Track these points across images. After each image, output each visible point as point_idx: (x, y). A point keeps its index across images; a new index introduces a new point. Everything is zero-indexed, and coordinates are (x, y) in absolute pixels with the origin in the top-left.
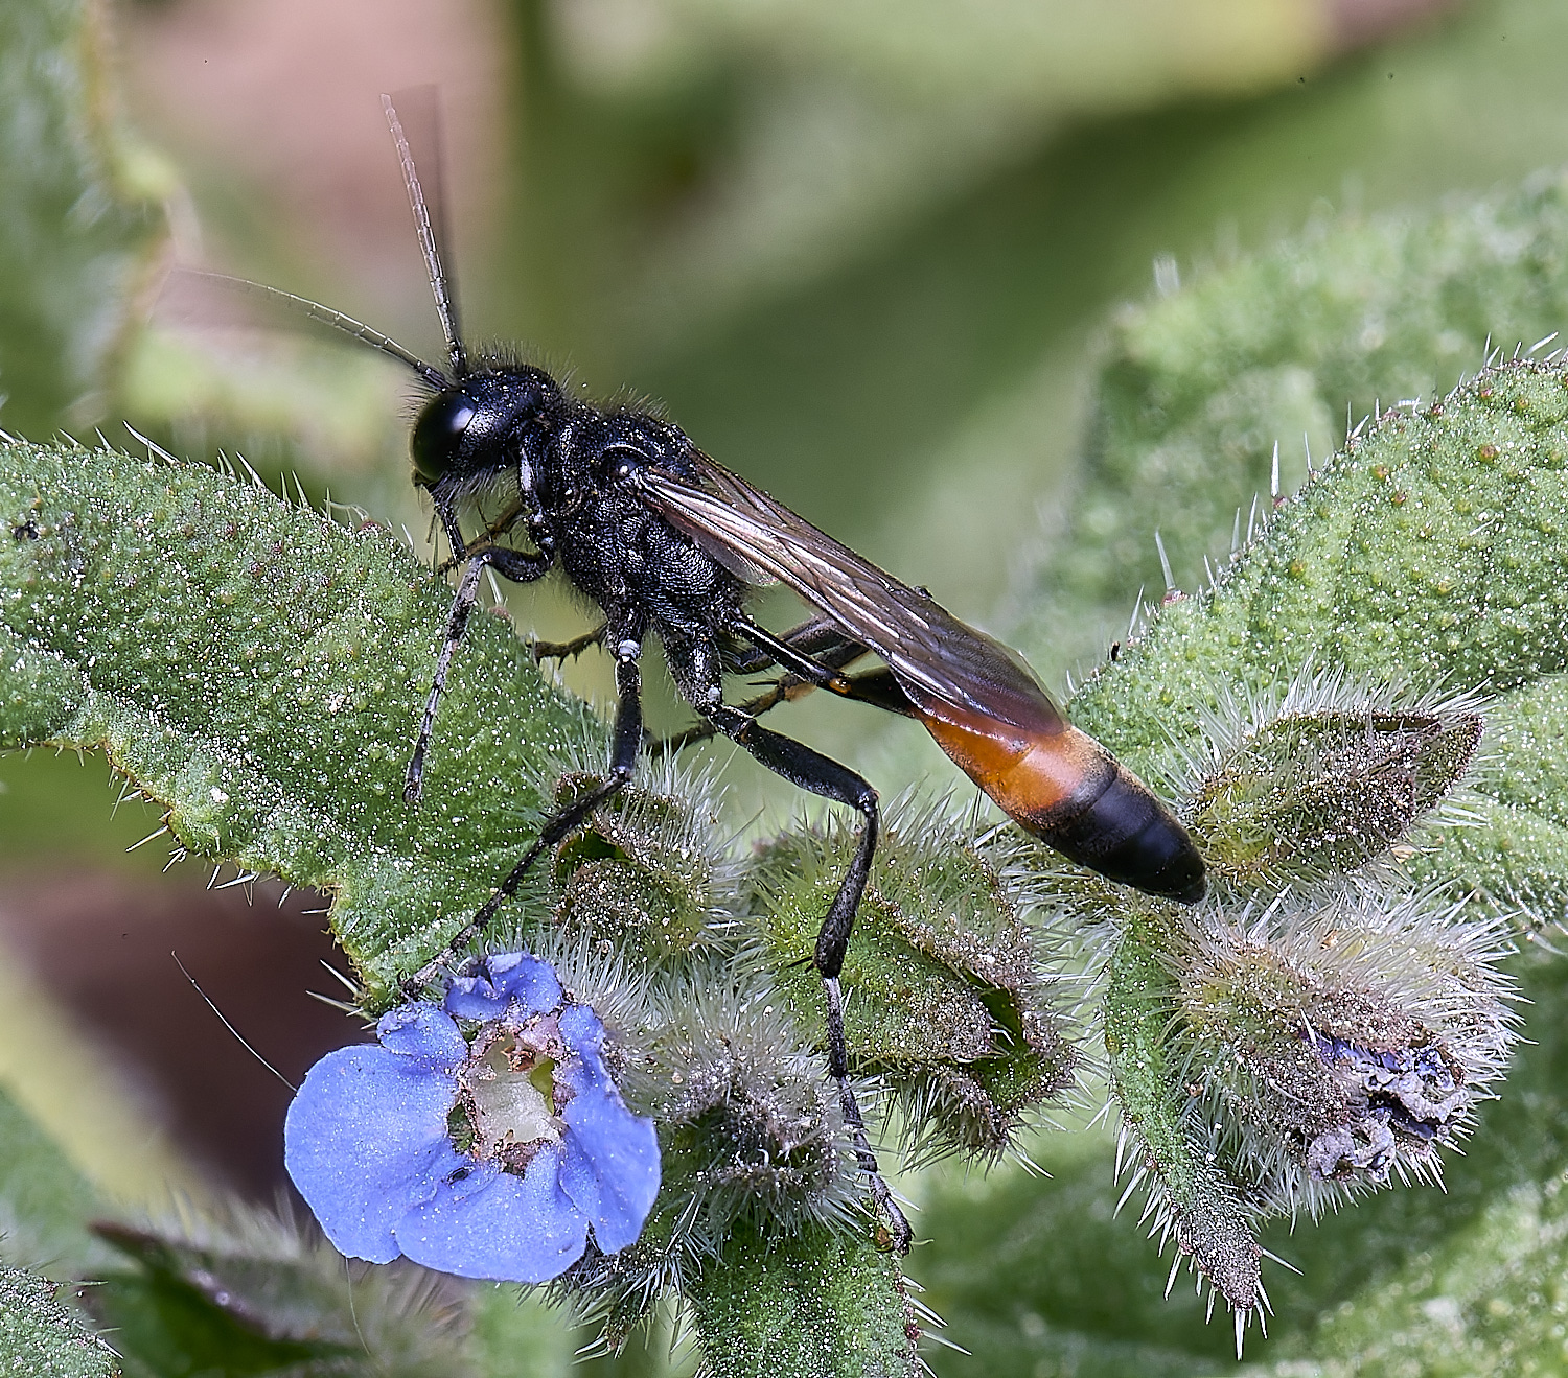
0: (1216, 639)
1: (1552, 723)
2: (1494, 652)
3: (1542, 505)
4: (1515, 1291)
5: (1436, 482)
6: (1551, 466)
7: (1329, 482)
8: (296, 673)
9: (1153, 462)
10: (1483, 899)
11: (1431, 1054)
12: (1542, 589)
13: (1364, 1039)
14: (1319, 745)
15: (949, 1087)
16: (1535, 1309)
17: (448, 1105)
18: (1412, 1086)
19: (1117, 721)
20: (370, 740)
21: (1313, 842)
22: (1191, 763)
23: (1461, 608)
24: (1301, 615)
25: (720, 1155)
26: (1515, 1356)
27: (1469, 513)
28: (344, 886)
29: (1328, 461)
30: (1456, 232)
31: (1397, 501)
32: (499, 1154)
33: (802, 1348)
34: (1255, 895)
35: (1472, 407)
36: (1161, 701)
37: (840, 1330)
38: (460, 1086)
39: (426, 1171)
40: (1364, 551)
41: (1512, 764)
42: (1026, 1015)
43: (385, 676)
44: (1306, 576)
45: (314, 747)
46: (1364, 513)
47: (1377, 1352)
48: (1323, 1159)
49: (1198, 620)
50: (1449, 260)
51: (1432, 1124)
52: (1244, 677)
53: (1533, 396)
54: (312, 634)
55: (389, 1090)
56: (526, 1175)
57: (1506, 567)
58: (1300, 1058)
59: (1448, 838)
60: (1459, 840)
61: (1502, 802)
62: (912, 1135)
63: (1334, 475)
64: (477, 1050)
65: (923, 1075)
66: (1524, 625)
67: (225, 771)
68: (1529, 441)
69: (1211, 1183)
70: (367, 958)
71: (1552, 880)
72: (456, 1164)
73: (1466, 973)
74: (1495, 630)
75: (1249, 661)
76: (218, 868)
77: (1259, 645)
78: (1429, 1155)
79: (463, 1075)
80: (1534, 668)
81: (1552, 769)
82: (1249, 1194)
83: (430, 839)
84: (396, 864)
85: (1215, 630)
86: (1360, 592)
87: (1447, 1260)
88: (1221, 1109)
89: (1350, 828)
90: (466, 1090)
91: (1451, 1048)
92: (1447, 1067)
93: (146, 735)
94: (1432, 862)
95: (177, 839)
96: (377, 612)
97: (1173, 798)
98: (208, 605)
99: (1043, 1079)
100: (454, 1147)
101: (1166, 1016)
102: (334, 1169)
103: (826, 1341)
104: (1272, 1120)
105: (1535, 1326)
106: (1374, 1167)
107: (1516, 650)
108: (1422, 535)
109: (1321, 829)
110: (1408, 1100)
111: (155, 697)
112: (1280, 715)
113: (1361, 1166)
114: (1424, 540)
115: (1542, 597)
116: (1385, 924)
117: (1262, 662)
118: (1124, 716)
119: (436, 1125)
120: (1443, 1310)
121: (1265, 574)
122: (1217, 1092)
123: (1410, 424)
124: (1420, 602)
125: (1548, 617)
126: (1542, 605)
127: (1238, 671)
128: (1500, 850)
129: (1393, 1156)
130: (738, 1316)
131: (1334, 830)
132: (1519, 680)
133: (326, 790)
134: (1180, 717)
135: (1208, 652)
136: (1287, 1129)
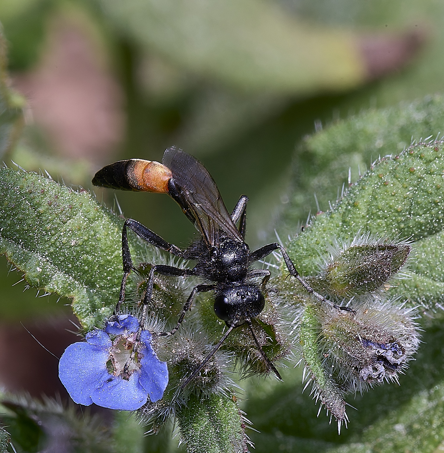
0: (332, 225)
1: (431, 250)
2: (414, 229)
3: (428, 185)
4: (421, 421)
5: (397, 179)
6: (431, 174)
7: (365, 178)
8: (62, 234)
9: (315, 182)
10: (411, 302)
11: (396, 345)
12: (428, 210)
13: (376, 340)
14: (363, 255)
15: (254, 354)
16: (427, 427)
17: (107, 360)
18: (390, 354)
19: (303, 249)
20: (83, 254)
21: (361, 283)
22: (325, 261)
23: (405, 215)
24: (357, 218)
25: (186, 374)
26: (421, 440)
27: (406, 187)
28: (76, 297)
29: (365, 173)
30: (404, 114)
31: (385, 184)
32: (122, 374)
33: (211, 431)
34: (344, 299)
35: (408, 157)
36: (316, 243)
37: (222, 426)
38: (110, 354)
39: (100, 379)
40: (376, 199)
41: (419, 262)
42: (277, 333)
43: (88, 235)
44: (359, 206)
45: (67, 256)
46: (376, 188)
47: (380, 440)
48: (364, 375)
49: (327, 219)
50: (402, 121)
51: (396, 365)
52: (341, 236)
53: (425, 153)
54: (66, 222)
55: (89, 355)
56: (130, 380)
57: (417, 203)
58: (357, 346)
59: (401, 284)
60: (404, 284)
61: (417, 273)
62: (243, 369)
63: (367, 176)
64: (115, 343)
65: (246, 351)
66: (422, 221)
67: (41, 262)
68: (424, 167)
69: (331, 383)
70: (83, 318)
71: (431, 296)
72: (109, 377)
73: (406, 322)
74: (414, 222)
75: (342, 231)
76: (39, 291)
77: (345, 227)
78: (395, 375)
79: (111, 351)
80: (426, 233)
81: (431, 264)
82: (342, 387)
83: (101, 284)
84: (91, 291)
85: (332, 222)
86: (375, 211)
87: (401, 413)
88: (334, 361)
89: (372, 279)
90: (112, 356)
91: (401, 343)
92: (400, 348)
93: (18, 251)
94: (396, 291)
95: (27, 282)
96: (86, 216)
97: (320, 271)
98: (36, 213)
99: (281, 352)
100: (108, 372)
101: (317, 334)
102: (73, 378)
103: (218, 429)
104: (349, 364)
105: (427, 431)
106: (379, 378)
107: (421, 228)
108: (393, 194)
109: (363, 279)
110: (389, 358)
111: (20, 240)
112: (351, 246)
113: (375, 377)
114: (393, 196)
115: (428, 212)
116: (382, 308)
117: (346, 232)
118: (305, 248)
119: (103, 366)
120: (399, 427)
121: (347, 206)
122: (333, 356)
123: (389, 161)
124: (392, 214)
125: (430, 218)
126: (428, 215)
127: (339, 235)
128: (416, 287)
129: (384, 375)
130: (192, 422)
131: (367, 280)
132: (421, 237)
133: (71, 269)
134: (322, 248)
135: (330, 229)
136: (353, 367)
